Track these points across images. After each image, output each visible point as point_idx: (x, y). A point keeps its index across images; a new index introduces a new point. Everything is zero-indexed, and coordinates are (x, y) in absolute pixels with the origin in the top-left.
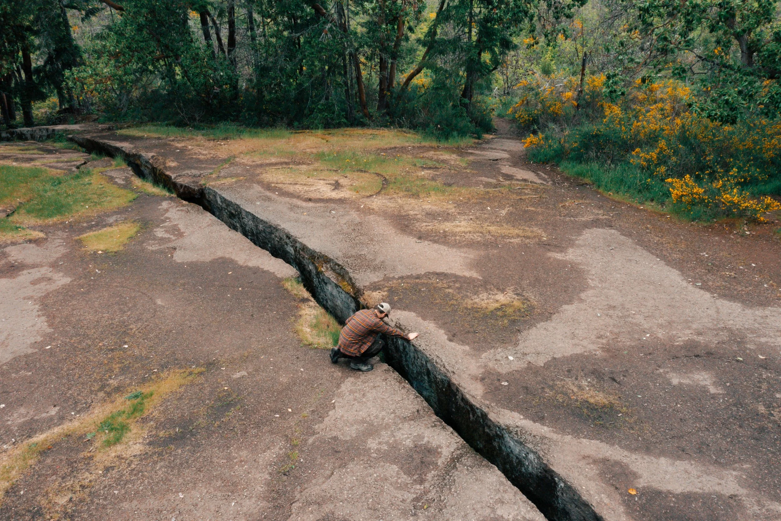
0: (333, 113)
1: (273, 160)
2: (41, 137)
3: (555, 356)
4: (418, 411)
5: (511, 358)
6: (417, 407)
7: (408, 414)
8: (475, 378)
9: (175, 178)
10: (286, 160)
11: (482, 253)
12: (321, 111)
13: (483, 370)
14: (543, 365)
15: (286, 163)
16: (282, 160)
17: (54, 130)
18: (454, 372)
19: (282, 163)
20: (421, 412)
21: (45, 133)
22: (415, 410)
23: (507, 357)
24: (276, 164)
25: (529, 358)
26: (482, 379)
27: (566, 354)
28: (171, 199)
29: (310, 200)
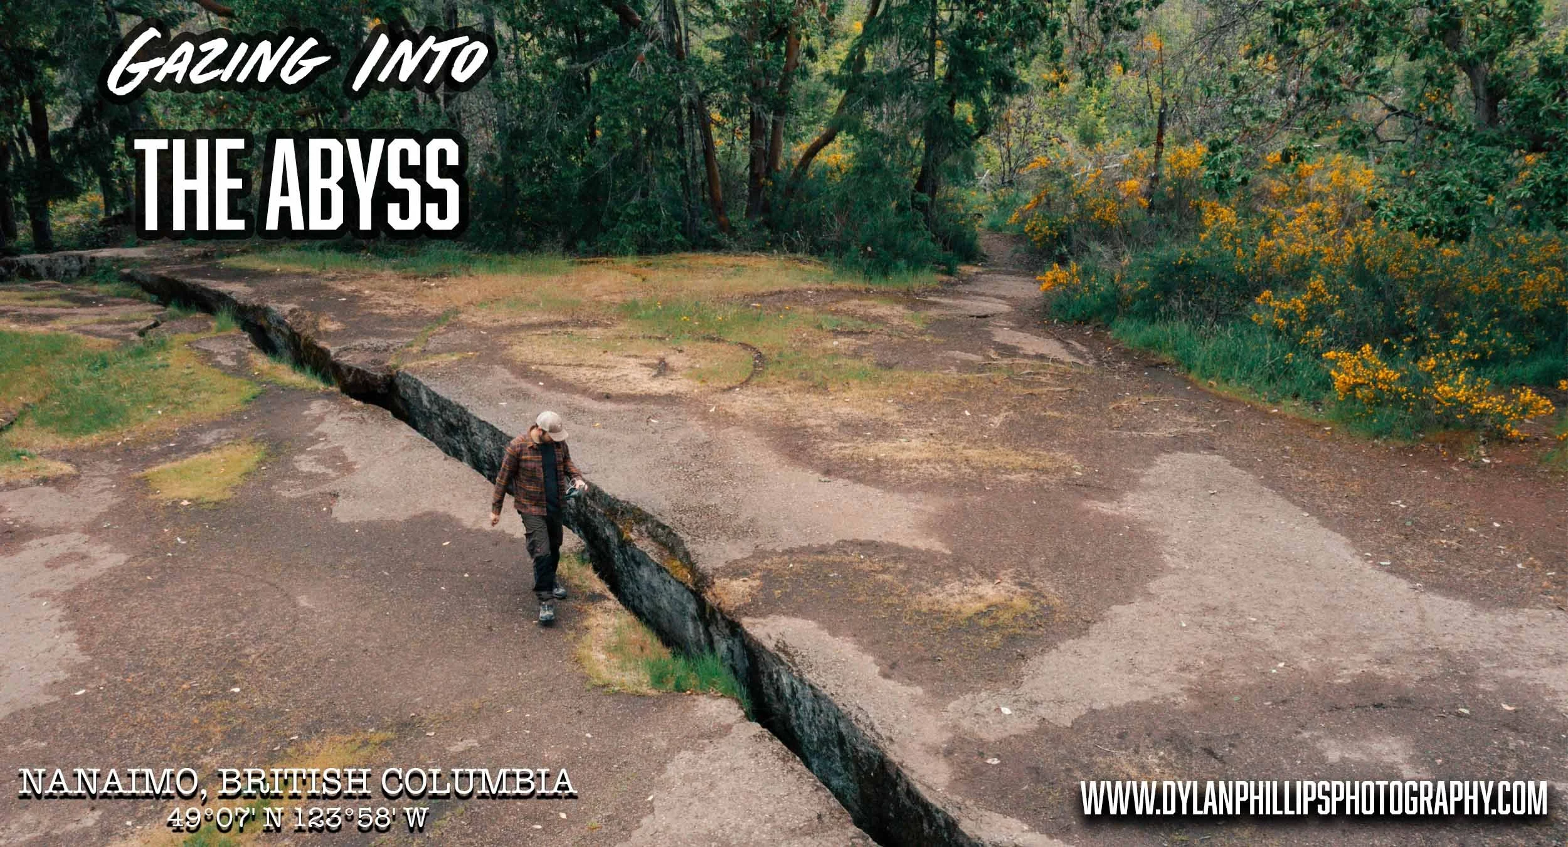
0: (658, 223)
1: (535, 319)
2: (67, 272)
3: (1095, 707)
4: (819, 817)
5: (1006, 711)
6: (818, 809)
7: (799, 822)
8: (933, 751)
9: (337, 354)
10: (562, 318)
11: (952, 502)
12: (631, 219)
13: (950, 735)
14: (1069, 725)
15: (561, 324)
16: (553, 318)
17: (93, 259)
18: (891, 740)
19: (551, 325)
20: (826, 820)
21: (75, 264)
22: (814, 815)
23: (998, 710)
24: (541, 325)
25: (1042, 711)
26: (948, 753)
27: (1116, 703)
28: (328, 395)
29: (608, 397)
